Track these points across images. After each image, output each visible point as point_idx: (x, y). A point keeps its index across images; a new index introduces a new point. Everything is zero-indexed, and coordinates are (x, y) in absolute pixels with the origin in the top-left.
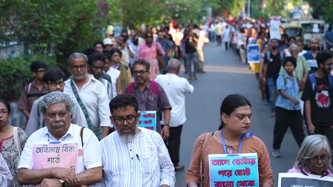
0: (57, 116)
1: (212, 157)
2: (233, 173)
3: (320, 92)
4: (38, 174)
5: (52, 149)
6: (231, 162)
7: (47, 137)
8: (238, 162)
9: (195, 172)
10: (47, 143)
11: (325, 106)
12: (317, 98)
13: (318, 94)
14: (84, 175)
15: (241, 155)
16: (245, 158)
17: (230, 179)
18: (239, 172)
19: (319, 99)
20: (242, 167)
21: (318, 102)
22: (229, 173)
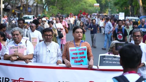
0: (16, 35)
1: (70, 48)
2: (78, 54)
3: (119, 34)
4: (10, 56)
5: (15, 48)
6: (77, 50)
7: (14, 44)
8: (79, 50)
9: (65, 55)
10: (14, 46)
11: (121, 39)
12: (118, 36)
13: (118, 35)
14: (26, 56)
15: (81, 47)
16: (82, 48)
17: (77, 56)
18: (80, 53)
19: (119, 37)
20: (81, 51)
21: (118, 38)
22: (77, 54)
